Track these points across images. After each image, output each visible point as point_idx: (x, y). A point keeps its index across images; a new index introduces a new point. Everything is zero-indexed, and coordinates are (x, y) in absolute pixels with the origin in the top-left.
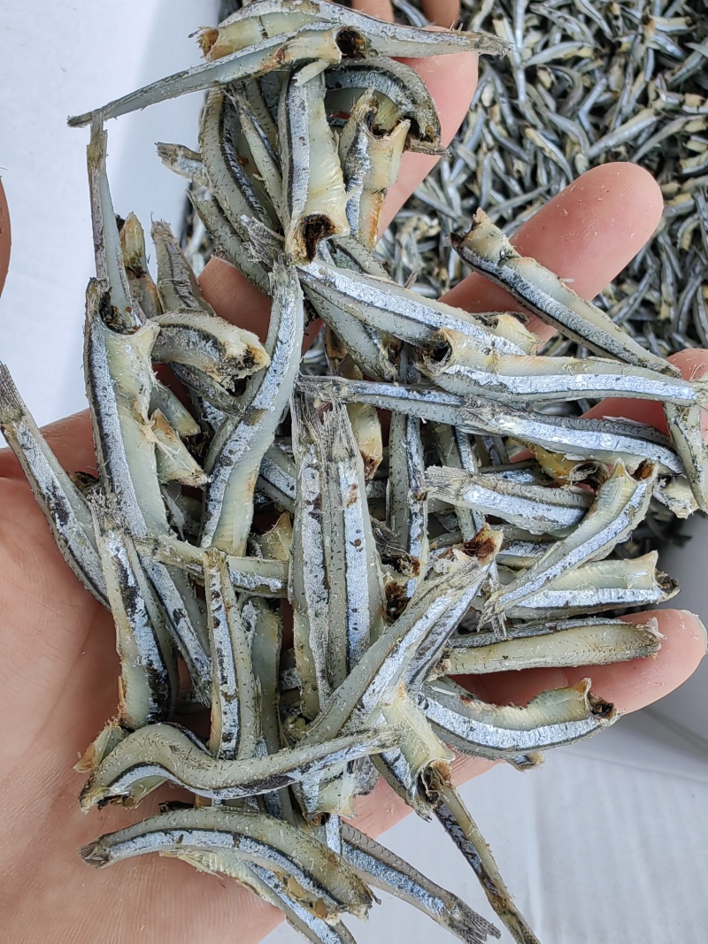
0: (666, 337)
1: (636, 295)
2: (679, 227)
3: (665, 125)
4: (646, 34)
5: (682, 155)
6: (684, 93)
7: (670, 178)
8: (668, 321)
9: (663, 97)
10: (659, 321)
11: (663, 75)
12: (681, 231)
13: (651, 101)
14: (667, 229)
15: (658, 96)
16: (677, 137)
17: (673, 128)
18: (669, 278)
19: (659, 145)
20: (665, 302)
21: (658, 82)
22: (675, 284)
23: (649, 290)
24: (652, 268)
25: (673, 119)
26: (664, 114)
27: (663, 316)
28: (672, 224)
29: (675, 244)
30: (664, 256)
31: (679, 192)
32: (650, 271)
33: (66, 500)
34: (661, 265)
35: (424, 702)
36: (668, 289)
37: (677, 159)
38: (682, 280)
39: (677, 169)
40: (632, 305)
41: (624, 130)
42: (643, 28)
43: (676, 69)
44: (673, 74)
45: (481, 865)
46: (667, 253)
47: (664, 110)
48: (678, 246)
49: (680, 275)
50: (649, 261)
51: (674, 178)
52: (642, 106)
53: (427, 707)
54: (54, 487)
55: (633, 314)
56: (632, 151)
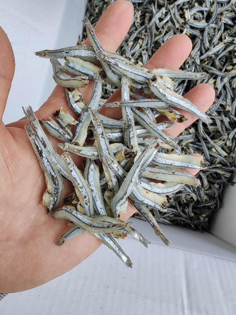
0: (228, 116)
1: (218, 102)
2: (233, 80)
3: (228, 47)
4: (222, 19)
5: (233, 57)
6: (234, 37)
7: (229, 65)
8: (229, 111)
9: (227, 38)
10: (226, 111)
11: (227, 31)
12: (233, 82)
13: (223, 40)
14: (228, 81)
15: (225, 38)
16: (232, 51)
17: (231, 48)
18: (229, 97)
19: (226, 54)
20: (228, 105)
21: (225, 33)
22: (231, 99)
23: (222, 101)
24: (223, 94)
25: (230, 46)
26: (227, 44)
27: (227, 110)
28: (230, 79)
29: (231, 86)
30: (227, 90)
31: (232, 69)
32: (223, 95)
33: (46, 142)
34: (226, 93)
35: (140, 182)
36: (229, 101)
37: (232, 58)
38: (233, 98)
39: (232, 62)
40: (217, 106)
41: (214, 49)
42: (221, 17)
43: (231, 29)
44: (230, 31)
45: (153, 223)
46: (228, 89)
47: (227, 42)
48: (232, 87)
49: (233, 96)
50: (222, 92)
51: (231, 65)
52: (220, 41)
53: (141, 183)
54: (43, 138)
55: (217, 109)
56: (217, 56)
